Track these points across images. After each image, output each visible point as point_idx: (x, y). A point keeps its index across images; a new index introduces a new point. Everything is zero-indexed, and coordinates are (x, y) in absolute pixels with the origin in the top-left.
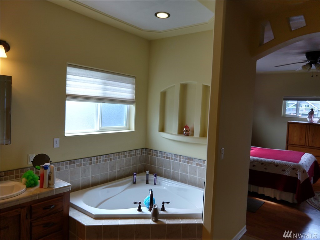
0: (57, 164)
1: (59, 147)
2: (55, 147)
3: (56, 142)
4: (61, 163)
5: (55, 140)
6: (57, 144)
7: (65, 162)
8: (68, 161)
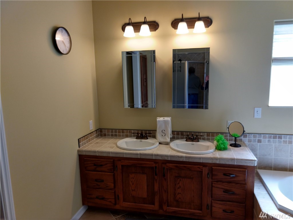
0: (257, 135)
1: (260, 117)
2: (255, 117)
3: (257, 112)
4: (262, 135)
5: (256, 109)
6: (258, 113)
7: (267, 135)
8: (272, 135)
